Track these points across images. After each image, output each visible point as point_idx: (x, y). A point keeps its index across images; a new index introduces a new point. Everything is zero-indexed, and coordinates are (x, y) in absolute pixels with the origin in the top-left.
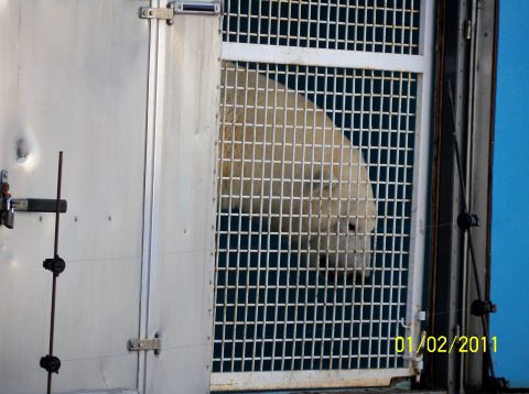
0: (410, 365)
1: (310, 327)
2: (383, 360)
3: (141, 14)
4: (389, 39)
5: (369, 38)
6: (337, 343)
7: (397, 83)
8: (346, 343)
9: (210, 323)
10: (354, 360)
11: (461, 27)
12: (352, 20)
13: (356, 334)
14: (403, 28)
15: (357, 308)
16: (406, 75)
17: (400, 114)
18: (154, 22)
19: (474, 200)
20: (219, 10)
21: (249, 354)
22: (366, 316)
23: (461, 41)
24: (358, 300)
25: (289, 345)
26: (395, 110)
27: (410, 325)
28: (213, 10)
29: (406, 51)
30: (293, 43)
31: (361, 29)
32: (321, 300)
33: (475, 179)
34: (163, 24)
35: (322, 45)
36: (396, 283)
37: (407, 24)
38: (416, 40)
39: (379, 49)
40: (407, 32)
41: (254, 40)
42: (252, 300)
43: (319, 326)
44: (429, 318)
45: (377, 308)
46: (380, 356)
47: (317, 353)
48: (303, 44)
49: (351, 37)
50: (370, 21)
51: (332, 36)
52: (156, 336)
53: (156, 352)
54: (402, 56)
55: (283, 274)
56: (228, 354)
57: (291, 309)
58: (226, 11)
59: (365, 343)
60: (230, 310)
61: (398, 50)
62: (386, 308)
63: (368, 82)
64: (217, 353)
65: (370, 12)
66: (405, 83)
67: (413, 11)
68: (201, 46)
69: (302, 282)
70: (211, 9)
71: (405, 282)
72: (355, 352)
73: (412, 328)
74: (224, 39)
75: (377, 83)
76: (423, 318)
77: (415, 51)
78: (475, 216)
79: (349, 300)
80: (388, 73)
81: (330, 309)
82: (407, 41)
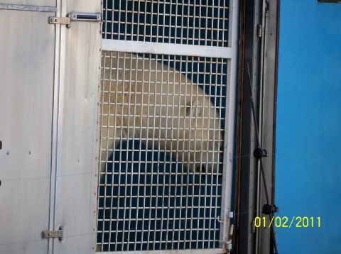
0: (223, 246)
1: (159, 222)
2: (206, 243)
3: (50, 21)
4: (209, 37)
5: (197, 37)
6: (176, 233)
7: (214, 65)
8: (182, 233)
9: (95, 219)
10: (188, 244)
11: (255, 29)
12: (185, 25)
13: (189, 227)
14: (218, 30)
15: (189, 210)
16: (220, 60)
17: (217, 85)
18: (58, 26)
19: (264, 140)
20: (100, 19)
21: (120, 240)
22: (195, 215)
23: (255, 38)
24: (190, 205)
25: (146, 234)
26: (213, 82)
27: (223, 220)
28: (96, 18)
29: (220, 45)
30: (148, 40)
31: (191, 30)
32: (166, 205)
33: (265, 126)
34: (64, 27)
35: (166, 41)
36: (214, 194)
37: (221, 27)
38: (226, 38)
39: (203, 43)
40: (221, 32)
41: (122, 38)
42: (122, 205)
43: (165, 222)
44: (236, 217)
45: (202, 210)
46: (204, 240)
47: (164, 239)
48: (154, 40)
49: (185, 36)
50: (197, 25)
51: (173, 35)
52: (60, 229)
53: (60, 239)
54: (217, 48)
55: (142, 188)
56: (106, 240)
57: (147, 211)
58: (104, 19)
59: (194, 233)
60: (108, 211)
61: (215, 44)
62: (208, 210)
63: (196, 64)
64: (99, 240)
65: (197, 20)
66: (220, 65)
67: (224, 19)
68: (89, 42)
69: (154, 193)
70: (95, 18)
71: (220, 193)
72: (188, 238)
73: (225, 222)
74: (103, 37)
75: (202, 65)
76: (232, 216)
77: (226, 45)
78: (265, 150)
79: (184, 205)
80: (208, 59)
81: (172, 211)
82: (220, 38)
